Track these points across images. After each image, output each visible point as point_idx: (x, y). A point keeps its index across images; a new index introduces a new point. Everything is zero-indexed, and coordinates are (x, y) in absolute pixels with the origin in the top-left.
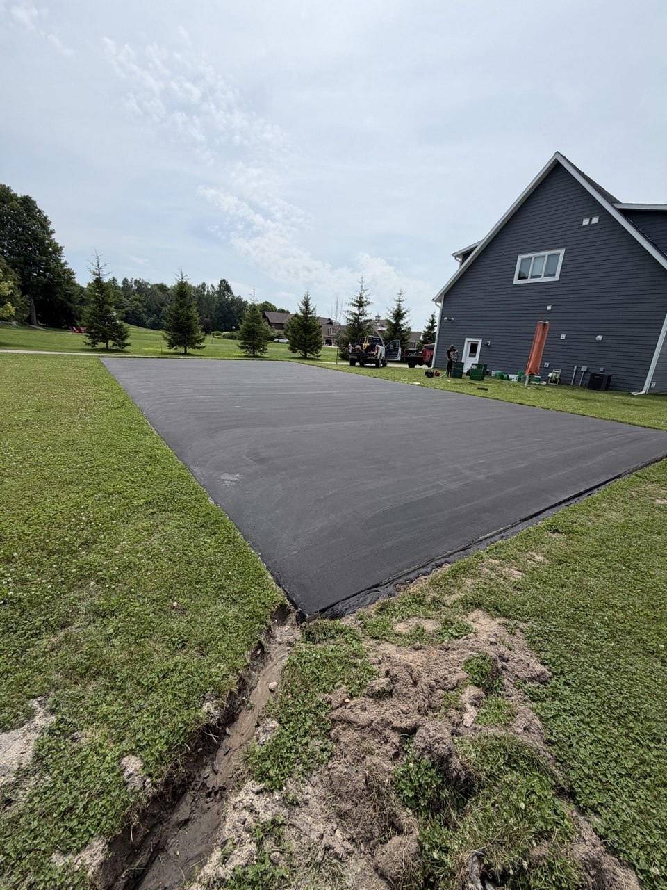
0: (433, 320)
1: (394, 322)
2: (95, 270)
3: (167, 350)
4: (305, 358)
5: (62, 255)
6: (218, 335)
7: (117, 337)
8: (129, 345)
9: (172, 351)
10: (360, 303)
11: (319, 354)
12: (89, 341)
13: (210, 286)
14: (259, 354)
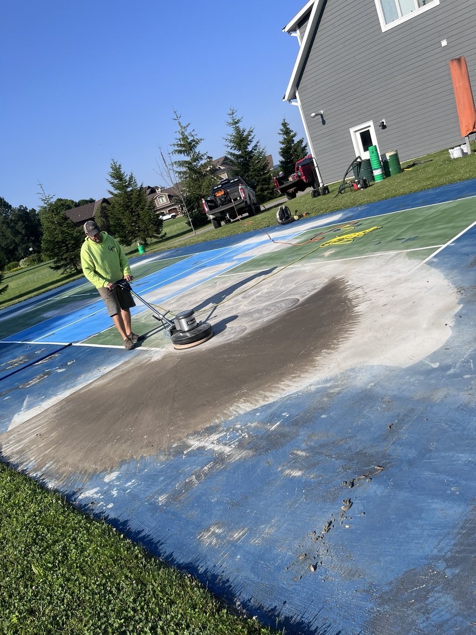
0: (287, 129)
1: (238, 153)
4: (147, 246)
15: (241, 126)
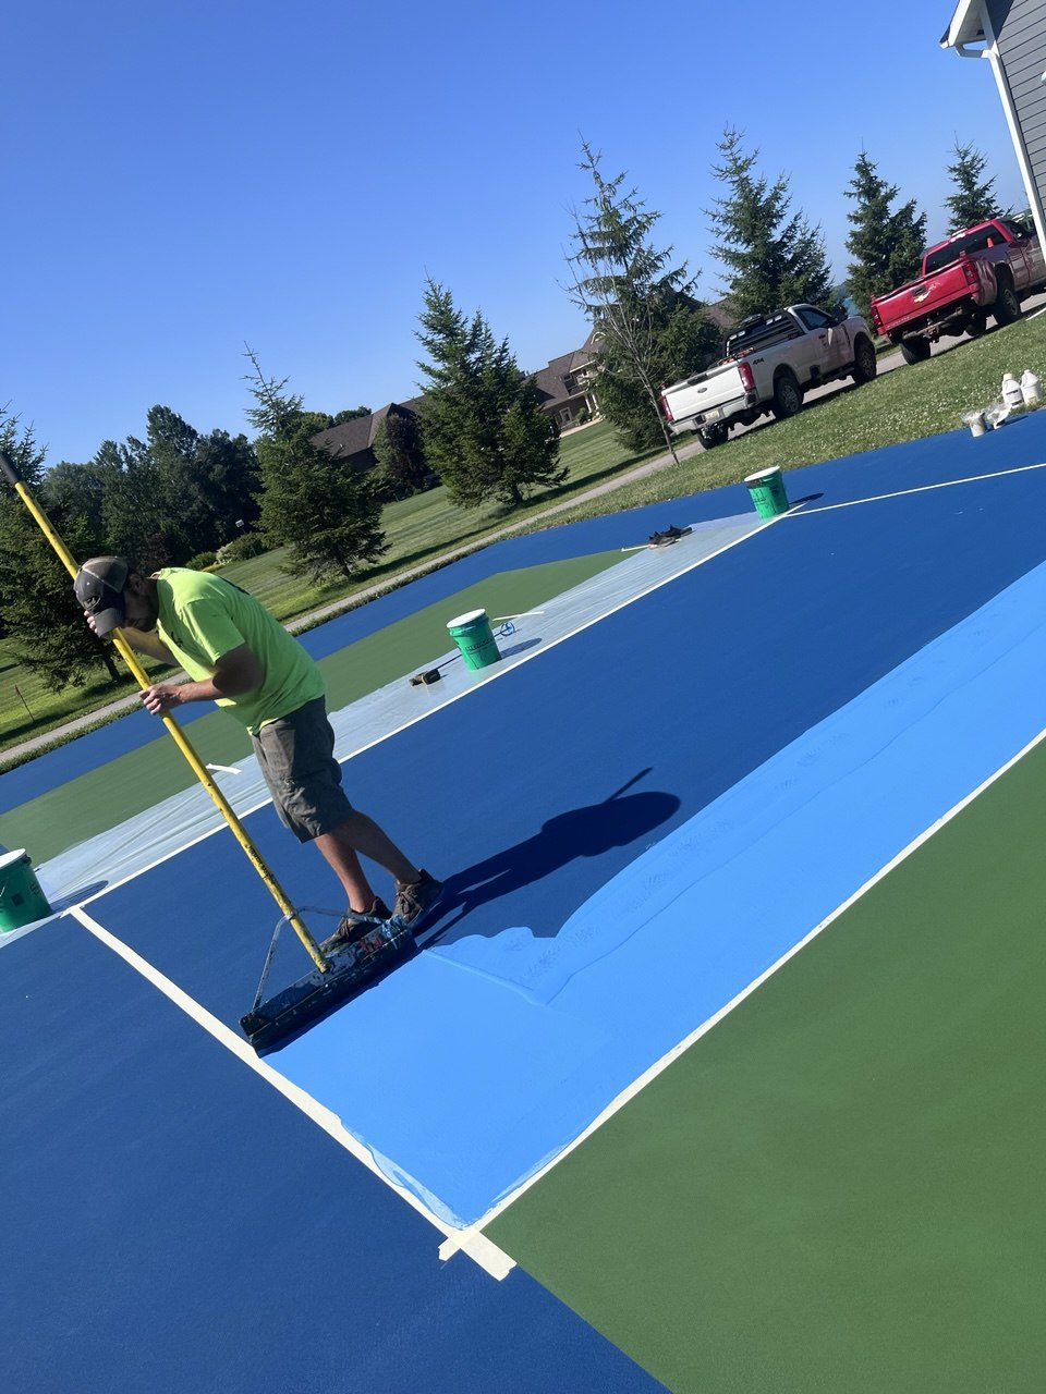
0: (871, 180)
4: (518, 505)
10: (619, 237)
11: (560, 470)
13: (128, 445)
15: (754, 175)
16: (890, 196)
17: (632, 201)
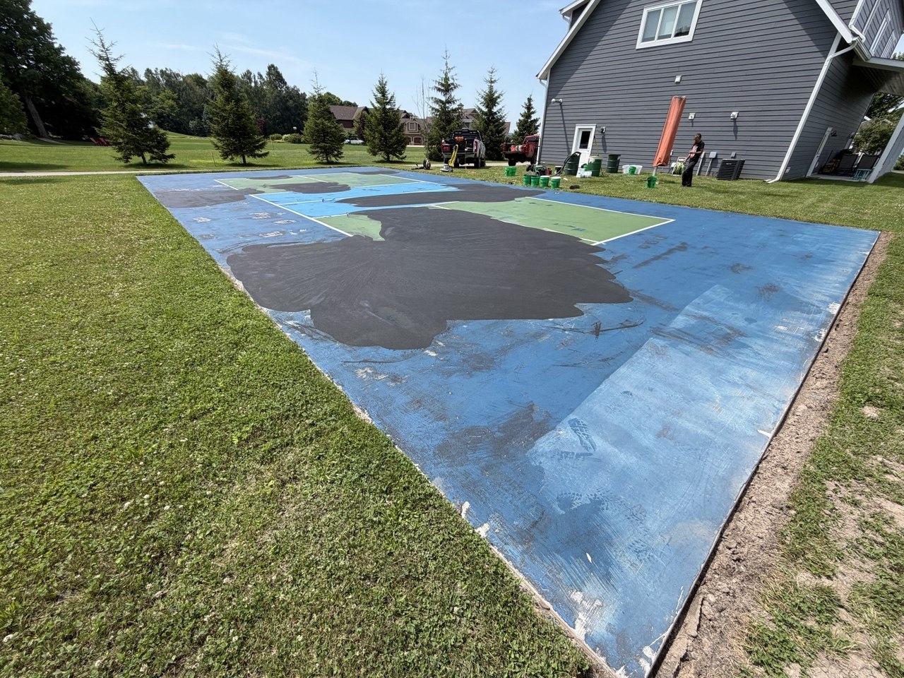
0: (530, 105)
1: (485, 110)
2: (101, 53)
3: (220, 161)
4: (388, 161)
5: (52, 36)
6: (277, 139)
7: (155, 147)
8: (172, 156)
9: (227, 162)
10: (447, 87)
11: (404, 155)
12: (119, 155)
13: (257, 75)
14: (333, 159)
15: (495, 86)
16: (533, 113)
17: (455, 77)
